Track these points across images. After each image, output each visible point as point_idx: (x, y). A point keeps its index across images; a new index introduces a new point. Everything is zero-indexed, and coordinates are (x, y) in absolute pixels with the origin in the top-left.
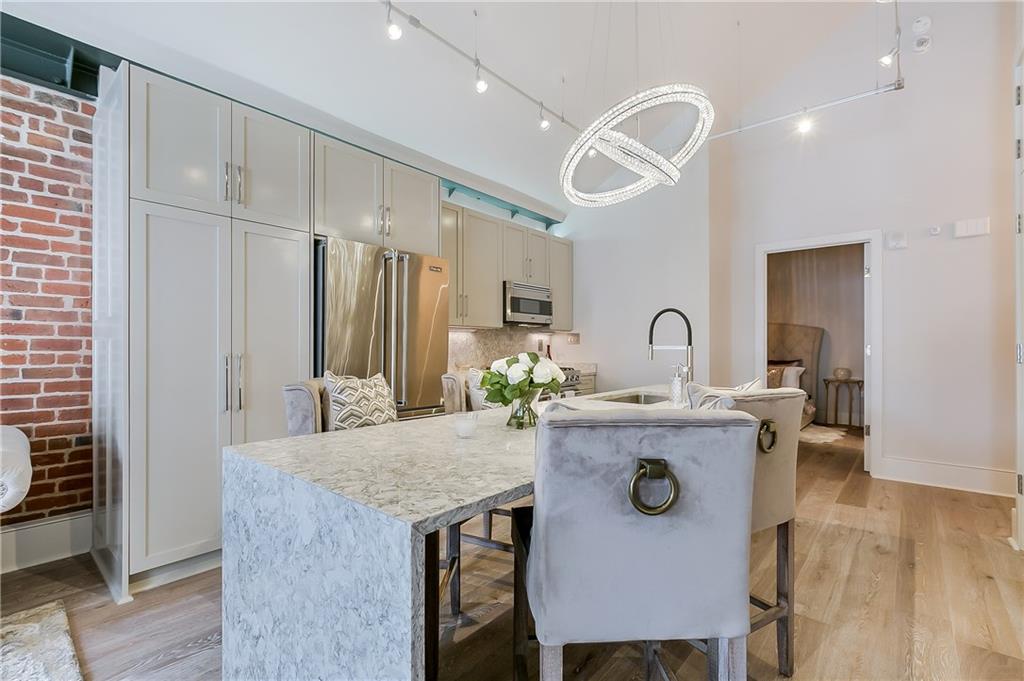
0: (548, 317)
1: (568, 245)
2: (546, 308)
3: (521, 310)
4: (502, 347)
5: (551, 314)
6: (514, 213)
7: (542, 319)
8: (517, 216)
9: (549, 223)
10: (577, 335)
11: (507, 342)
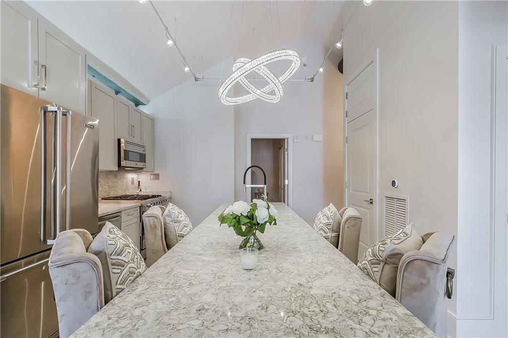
0: (144, 164)
1: (152, 120)
2: (142, 158)
3: (130, 159)
4: (110, 183)
5: (145, 162)
6: (117, 93)
7: (140, 165)
8: (119, 95)
9: (137, 103)
10: (158, 175)
11: (114, 180)
